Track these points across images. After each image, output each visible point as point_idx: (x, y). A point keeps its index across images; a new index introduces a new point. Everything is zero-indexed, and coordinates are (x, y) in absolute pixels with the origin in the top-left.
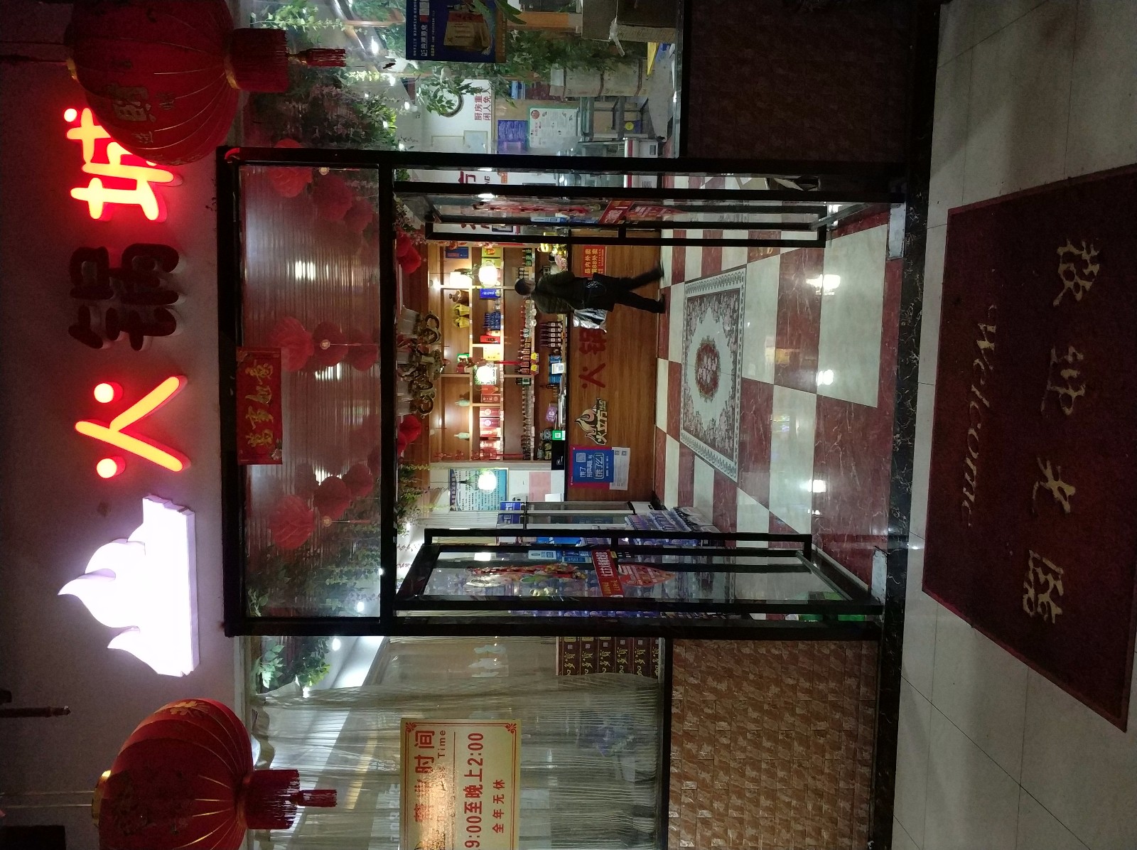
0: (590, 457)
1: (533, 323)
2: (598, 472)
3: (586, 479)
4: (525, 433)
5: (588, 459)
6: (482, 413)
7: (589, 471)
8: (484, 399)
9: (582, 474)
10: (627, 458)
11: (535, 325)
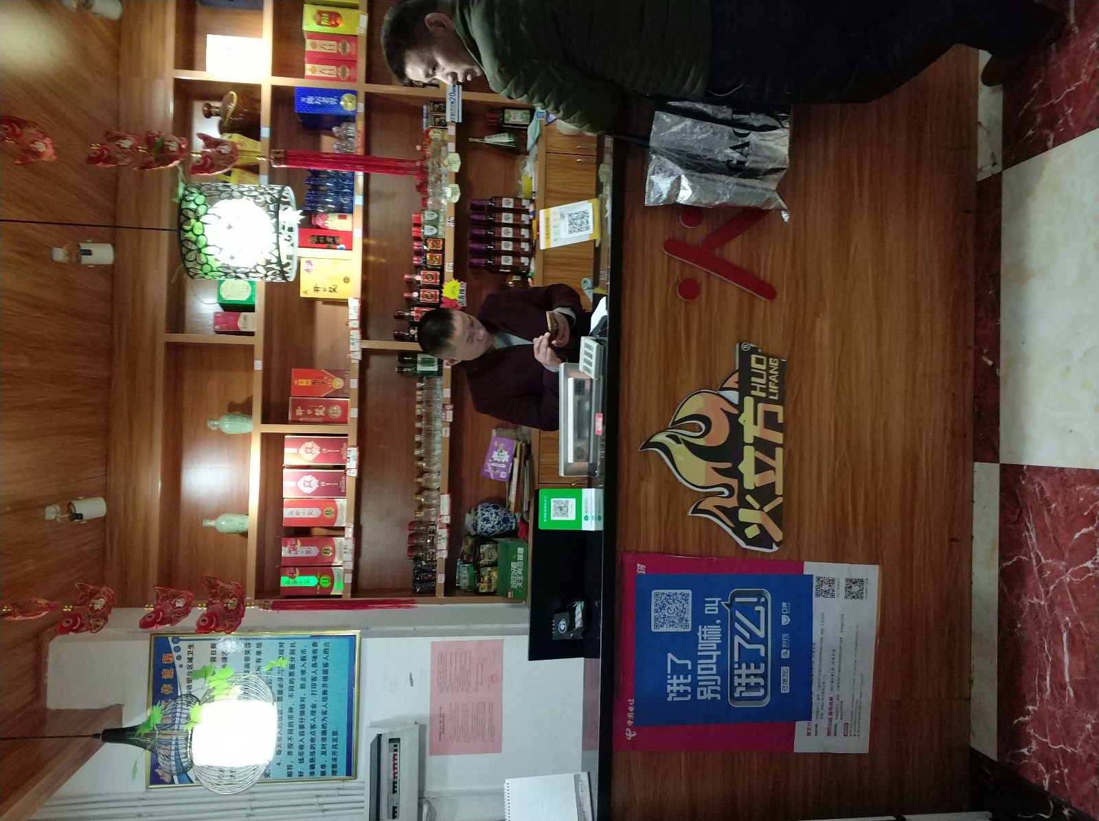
0: (711, 608)
1: (451, 194)
2: (744, 675)
3: (692, 709)
4: (421, 515)
5: (701, 618)
6: (292, 456)
7: (708, 669)
8: (299, 412)
9: (675, 685)
10: (867, 611)
11: (456, 199)
